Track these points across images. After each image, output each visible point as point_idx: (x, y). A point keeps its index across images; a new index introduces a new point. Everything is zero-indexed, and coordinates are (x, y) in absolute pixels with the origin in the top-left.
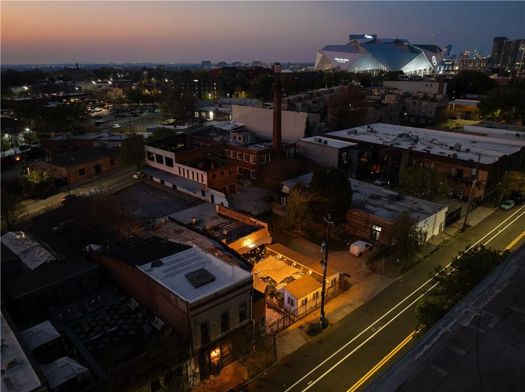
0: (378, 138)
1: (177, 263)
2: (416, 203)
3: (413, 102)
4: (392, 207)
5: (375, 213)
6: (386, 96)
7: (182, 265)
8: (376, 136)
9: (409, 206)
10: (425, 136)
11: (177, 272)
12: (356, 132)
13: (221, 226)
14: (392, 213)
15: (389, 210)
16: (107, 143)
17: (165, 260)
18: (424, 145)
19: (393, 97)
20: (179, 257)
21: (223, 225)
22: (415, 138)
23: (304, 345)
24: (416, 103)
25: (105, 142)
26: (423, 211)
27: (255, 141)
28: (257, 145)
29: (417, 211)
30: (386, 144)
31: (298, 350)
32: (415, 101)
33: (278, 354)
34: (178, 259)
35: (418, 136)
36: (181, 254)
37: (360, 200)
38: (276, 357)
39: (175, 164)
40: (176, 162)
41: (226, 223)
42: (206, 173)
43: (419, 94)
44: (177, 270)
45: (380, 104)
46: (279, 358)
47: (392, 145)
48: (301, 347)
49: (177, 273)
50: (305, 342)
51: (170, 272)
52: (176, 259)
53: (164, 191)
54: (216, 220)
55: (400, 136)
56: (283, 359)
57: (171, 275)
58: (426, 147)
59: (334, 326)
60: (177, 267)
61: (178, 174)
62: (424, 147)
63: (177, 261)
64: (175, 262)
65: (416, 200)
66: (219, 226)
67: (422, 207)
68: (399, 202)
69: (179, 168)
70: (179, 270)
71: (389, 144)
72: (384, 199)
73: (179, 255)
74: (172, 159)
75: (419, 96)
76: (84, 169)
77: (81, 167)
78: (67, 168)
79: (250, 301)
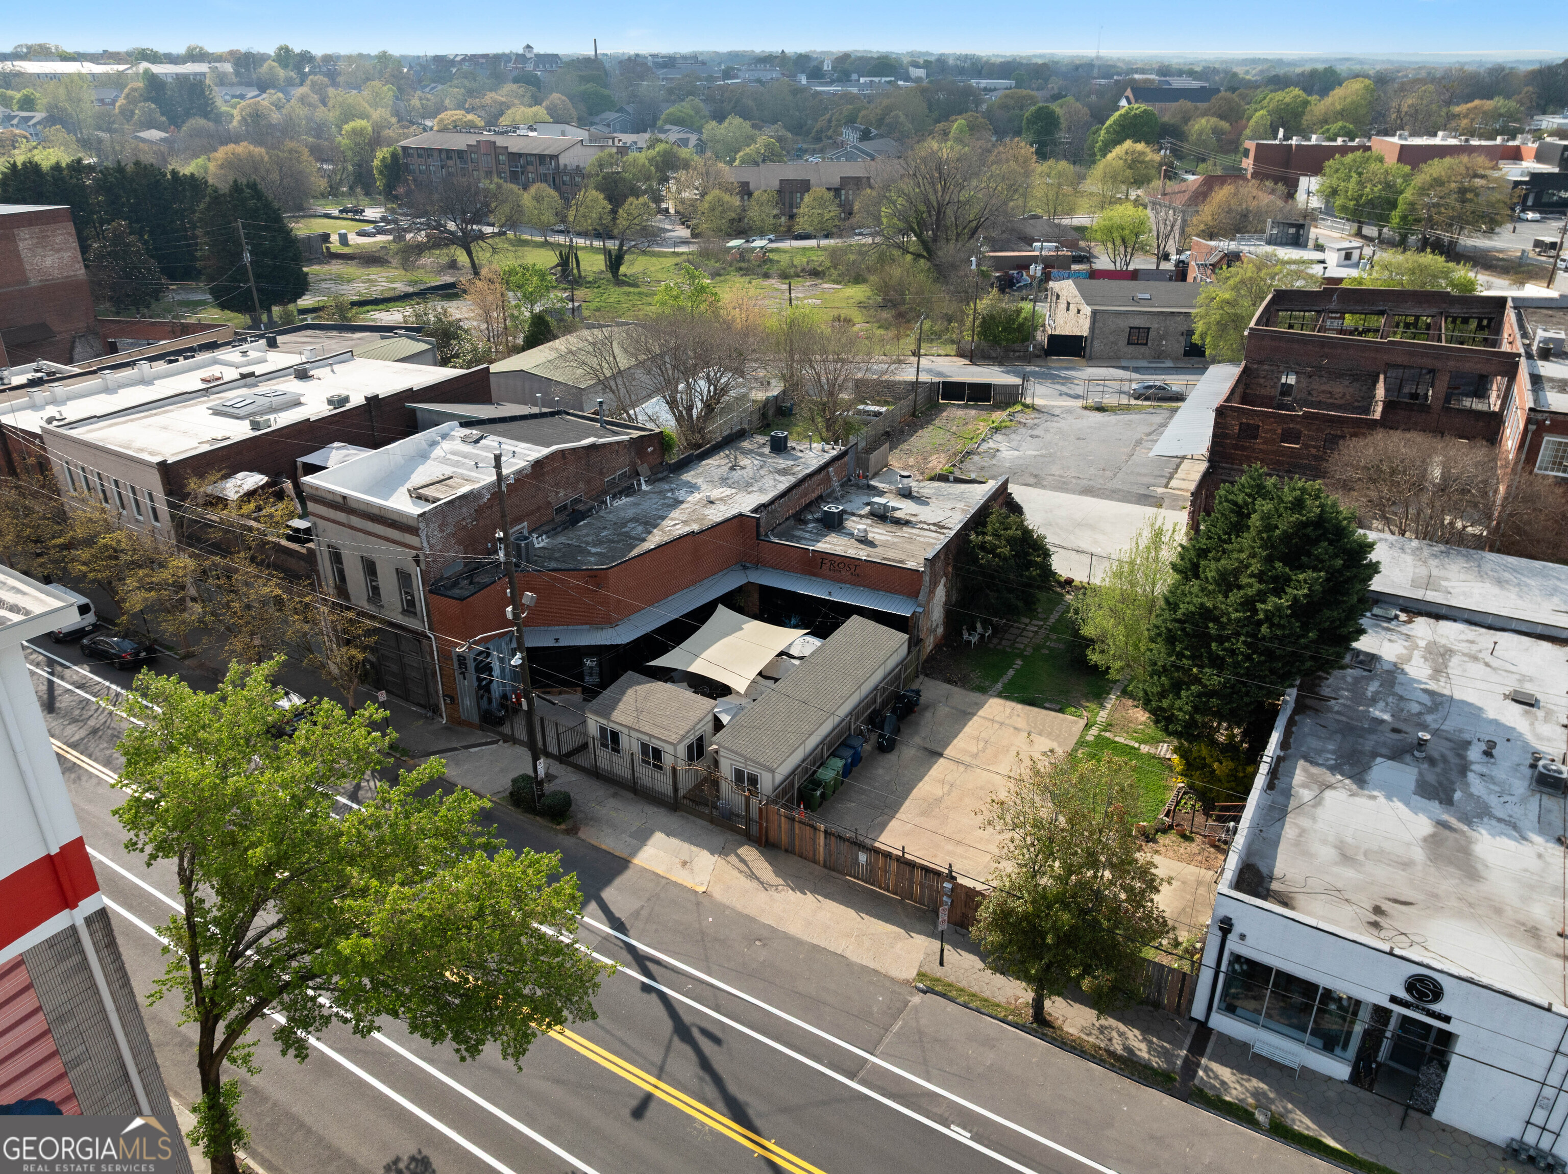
50: (487, 793)
76: (1149, 329)
77: (1138, 322)
78: (1094, 313)
79: (417, 578)
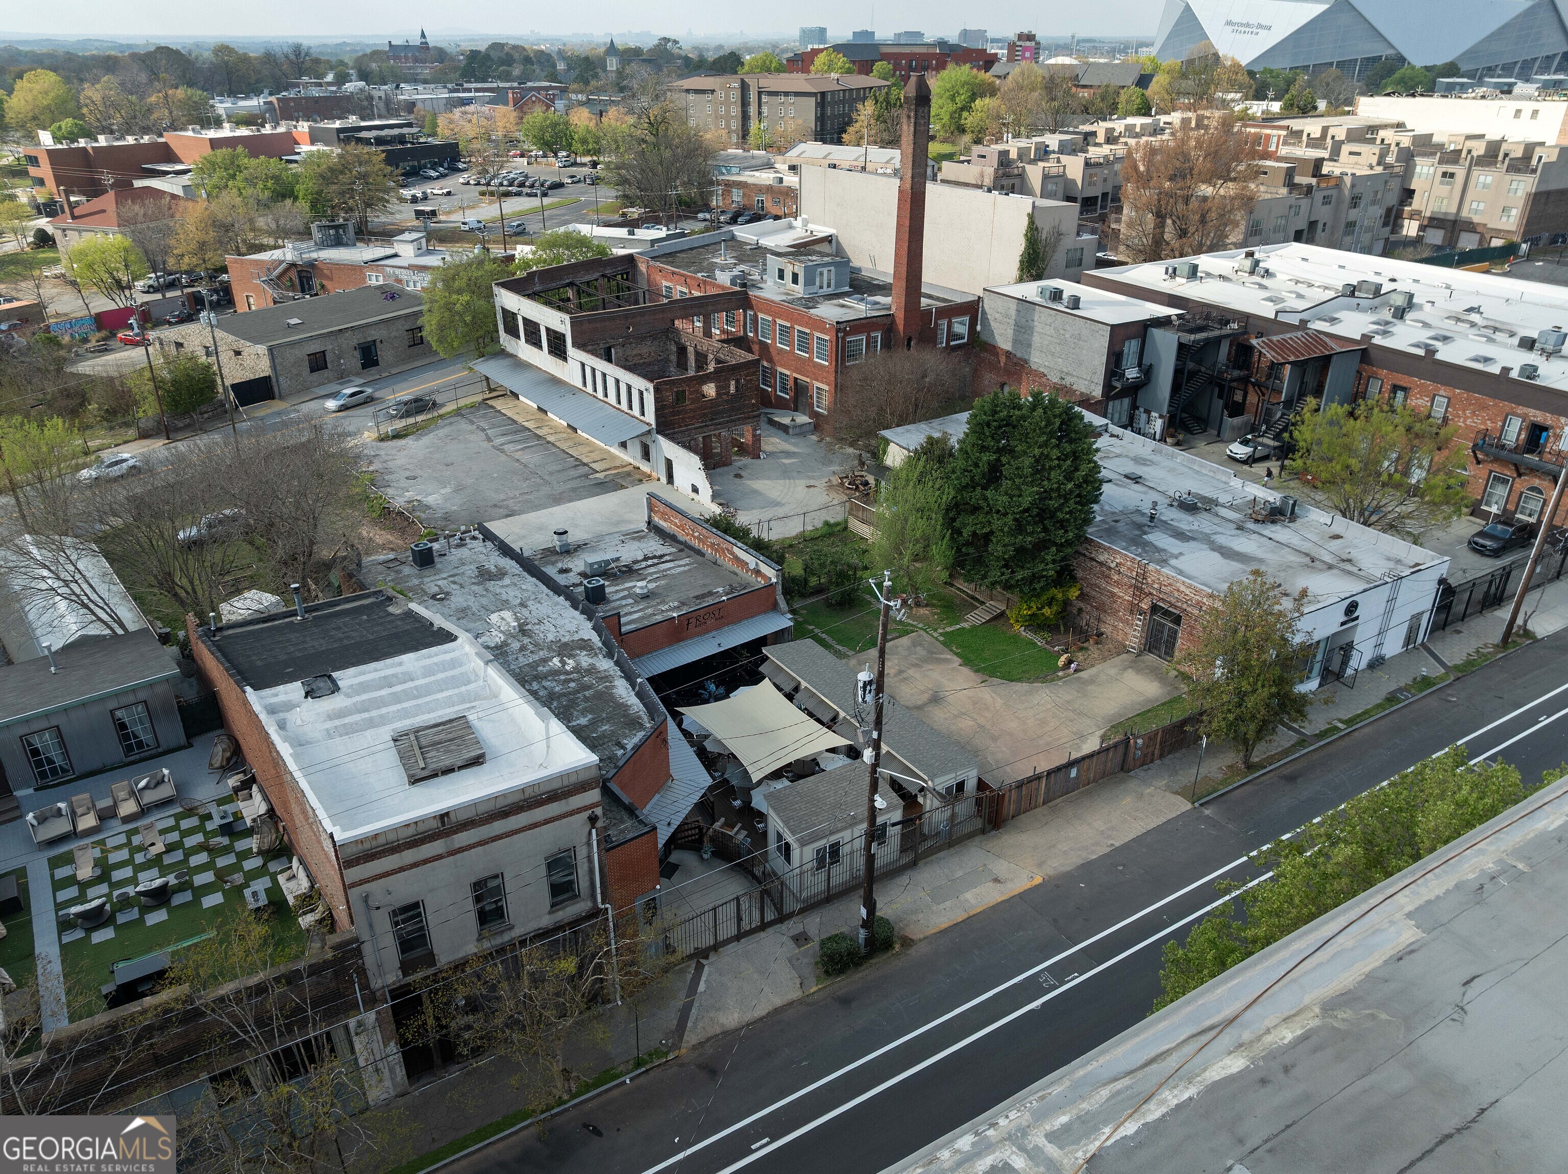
0: (1266, 294)
1: (384, 692)
2: (1337, 537)
3: (1444, 175)
4: (1245, 544)
5: (1173, 562)
6: (1346, 149)
7: (397, 699)
8: (1262, 287)
9: (1306, 547)
10: (1441, 297)
11: (371, 719)
12: (1193, 273)
13: (644, 564)
14: (1236, 566)
15: (1227, 553)
16: (404, 275)
17: (346, 677)
18: (1426, 325)
19: (1369, 153)
20: (398, 670)
21: (650, 562)
22: (1399, 301)
23: (791, 1004)
24: (1452, 175)
25: (397, 271)
26: (1355, 570)
27: (847, 289)
28: (847, 301)
29: (1330, 567)
30: (1282, 318)
31: (761, 1019)
32: (1450, 169)
33: (690, 1024)
34: (394, 675)
35: (1411, 296)
36: (409, 661)
37: (1138, 512)
38: (681, 1036)
39: (571, 351)
40: (575, 344)
41: (661, 556)
42: (651, 386)
43: (1470, 144)
44: (374, 713)
45: (1314, 176)
46: (691, 1038)
47: (1304, 322)
48: (777, 1011)
49: (371, 724)
50: (796, 994)
51: (347, 720)
52: (385, 677)
53: (539, 437)
54: (636, 544)
55: (1351, 291)
56: (701, 1044)
57: (349, 730)
58: (1431, 333)
59: (912, 952)
60: (380, 703)
61: (579, 384)
62: (1423, 336)
63: (387, 682)
64: (381, 688)
65: (1341, 524)
66: (636, 567)
67: (1355, 554)
68: (1277, 528)
69: (583, 365)
70: (381, 716)
71: (1294, 320)
72: (1223, 512)
73: (401, 664)
74: (564, 335)
75: (1469, 152)
76: (324, 352)
77: (314, 348)
78: (271, 350)
79: (589, 844)
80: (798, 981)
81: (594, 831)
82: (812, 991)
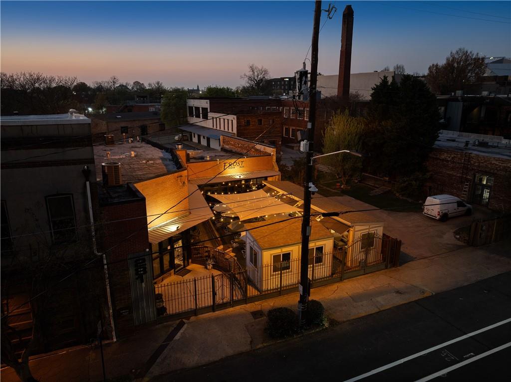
25: (160, 107)
33: (158, 360)
39: (209, 114)
40: (211, 112)
42: (235, 117)
46: (156, 370)
54: (213, 153)
59: (339, 327)
69: (213, 118)
74: (207, 109)
76: (127, 127)
77: (124, 125)
78: (107, 123)
79: (84, 194)
80: (249, 340)
81: (88, 183)
82: (258, 347)
